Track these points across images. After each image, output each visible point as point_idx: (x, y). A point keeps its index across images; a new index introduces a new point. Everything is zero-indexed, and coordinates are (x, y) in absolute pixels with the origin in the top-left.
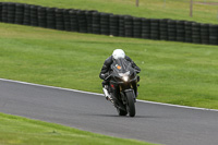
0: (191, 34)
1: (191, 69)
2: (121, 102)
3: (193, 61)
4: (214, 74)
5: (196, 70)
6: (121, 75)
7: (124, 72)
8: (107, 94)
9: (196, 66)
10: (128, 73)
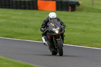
0: (13, 5)
1: (12, 21)
2: (54, 46)
3: (14, 17)
4: (23, 23)
5: (15, 22)
6: (54, 29)
7: (56, 27)
8: (44, 41)
9: (15, 19)
10: (58, 28)
